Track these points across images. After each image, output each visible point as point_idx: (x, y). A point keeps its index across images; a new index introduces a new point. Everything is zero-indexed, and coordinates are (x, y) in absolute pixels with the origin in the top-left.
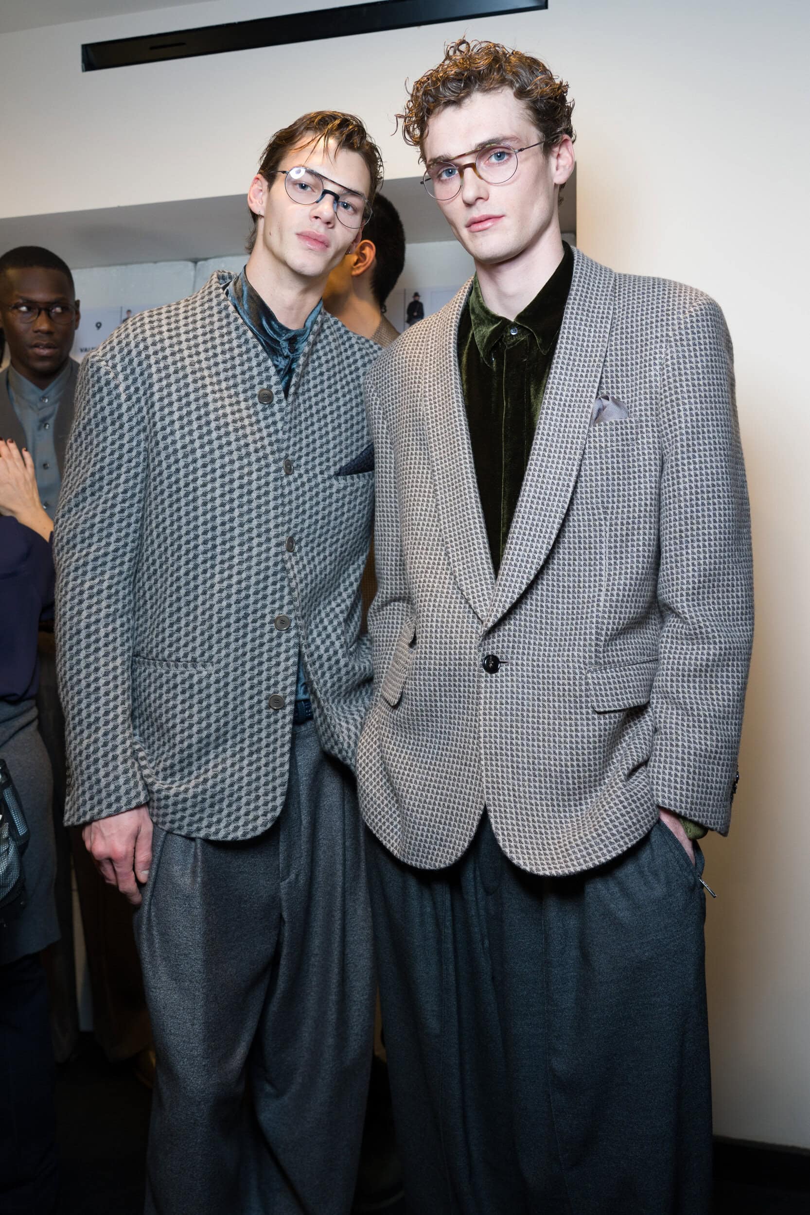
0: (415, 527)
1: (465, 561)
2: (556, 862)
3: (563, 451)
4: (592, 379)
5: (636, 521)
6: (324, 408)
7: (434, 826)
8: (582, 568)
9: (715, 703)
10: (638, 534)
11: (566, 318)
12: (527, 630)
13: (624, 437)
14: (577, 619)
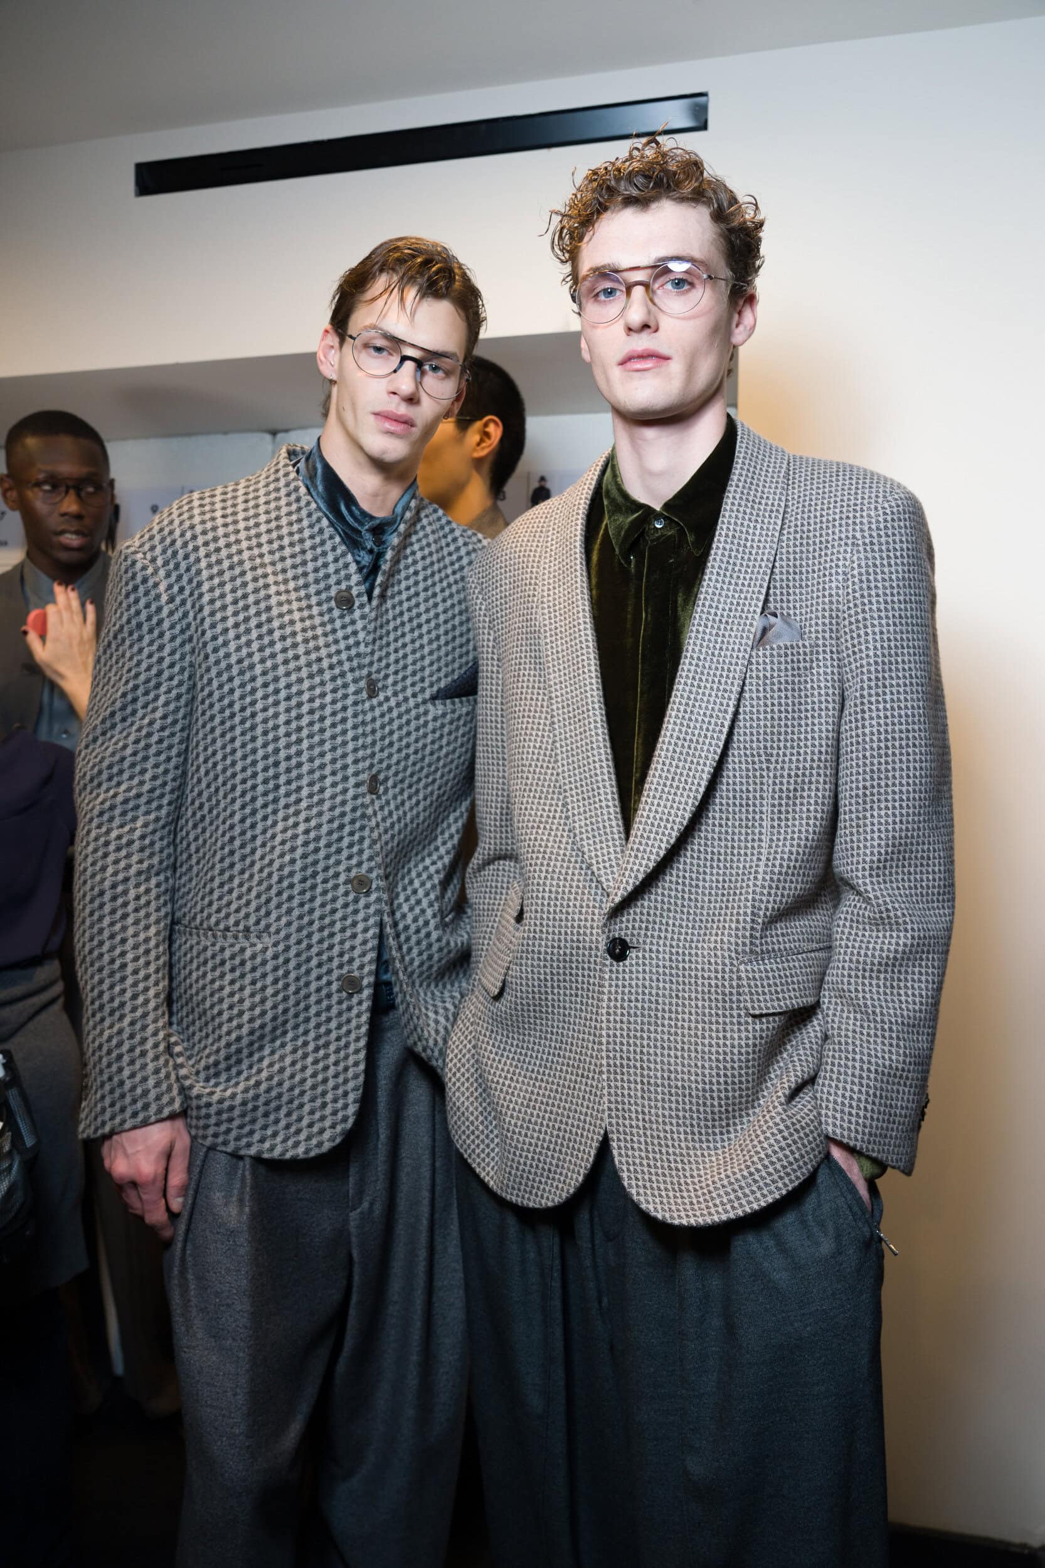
0: (526, 769)
1: (588, 815)
2: (696, 1207)
3: (716, 680)
4: (756, 590)
5: (807, 772)
6: (419, 615)
7: (540, 1153)
8: (737, 831)
9: (903, 1006)
10: (809, 789)
11: (726, 510)
12: (665, 907)
13: (795, 665)
14: (729, 894)
